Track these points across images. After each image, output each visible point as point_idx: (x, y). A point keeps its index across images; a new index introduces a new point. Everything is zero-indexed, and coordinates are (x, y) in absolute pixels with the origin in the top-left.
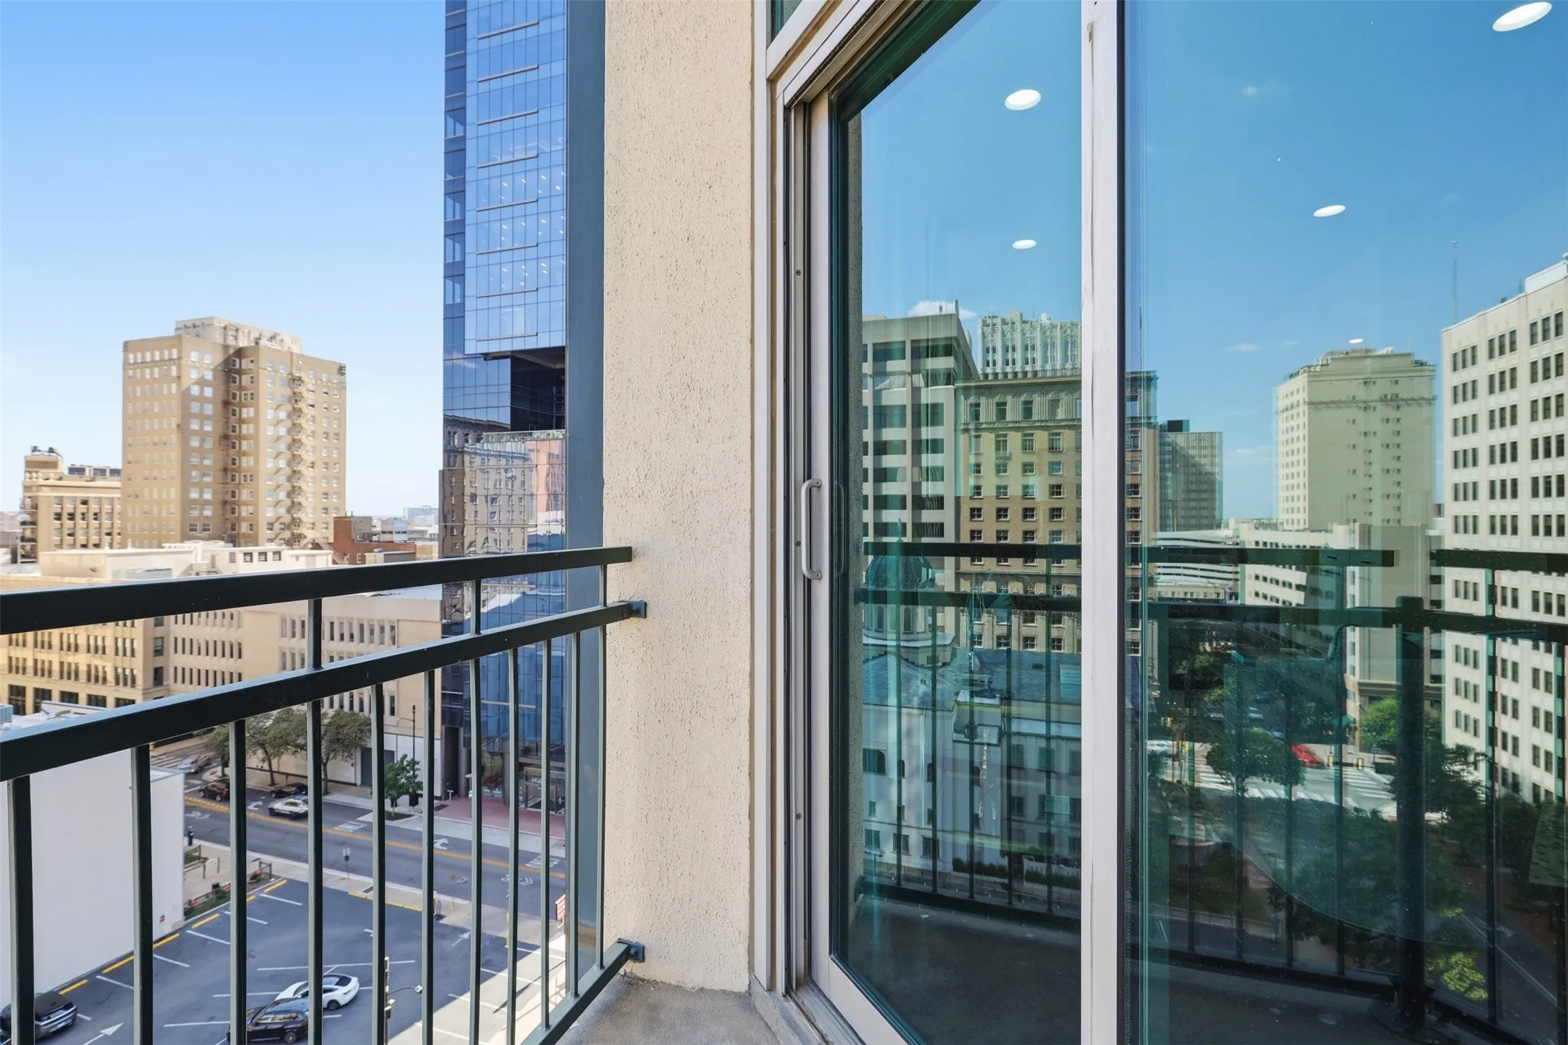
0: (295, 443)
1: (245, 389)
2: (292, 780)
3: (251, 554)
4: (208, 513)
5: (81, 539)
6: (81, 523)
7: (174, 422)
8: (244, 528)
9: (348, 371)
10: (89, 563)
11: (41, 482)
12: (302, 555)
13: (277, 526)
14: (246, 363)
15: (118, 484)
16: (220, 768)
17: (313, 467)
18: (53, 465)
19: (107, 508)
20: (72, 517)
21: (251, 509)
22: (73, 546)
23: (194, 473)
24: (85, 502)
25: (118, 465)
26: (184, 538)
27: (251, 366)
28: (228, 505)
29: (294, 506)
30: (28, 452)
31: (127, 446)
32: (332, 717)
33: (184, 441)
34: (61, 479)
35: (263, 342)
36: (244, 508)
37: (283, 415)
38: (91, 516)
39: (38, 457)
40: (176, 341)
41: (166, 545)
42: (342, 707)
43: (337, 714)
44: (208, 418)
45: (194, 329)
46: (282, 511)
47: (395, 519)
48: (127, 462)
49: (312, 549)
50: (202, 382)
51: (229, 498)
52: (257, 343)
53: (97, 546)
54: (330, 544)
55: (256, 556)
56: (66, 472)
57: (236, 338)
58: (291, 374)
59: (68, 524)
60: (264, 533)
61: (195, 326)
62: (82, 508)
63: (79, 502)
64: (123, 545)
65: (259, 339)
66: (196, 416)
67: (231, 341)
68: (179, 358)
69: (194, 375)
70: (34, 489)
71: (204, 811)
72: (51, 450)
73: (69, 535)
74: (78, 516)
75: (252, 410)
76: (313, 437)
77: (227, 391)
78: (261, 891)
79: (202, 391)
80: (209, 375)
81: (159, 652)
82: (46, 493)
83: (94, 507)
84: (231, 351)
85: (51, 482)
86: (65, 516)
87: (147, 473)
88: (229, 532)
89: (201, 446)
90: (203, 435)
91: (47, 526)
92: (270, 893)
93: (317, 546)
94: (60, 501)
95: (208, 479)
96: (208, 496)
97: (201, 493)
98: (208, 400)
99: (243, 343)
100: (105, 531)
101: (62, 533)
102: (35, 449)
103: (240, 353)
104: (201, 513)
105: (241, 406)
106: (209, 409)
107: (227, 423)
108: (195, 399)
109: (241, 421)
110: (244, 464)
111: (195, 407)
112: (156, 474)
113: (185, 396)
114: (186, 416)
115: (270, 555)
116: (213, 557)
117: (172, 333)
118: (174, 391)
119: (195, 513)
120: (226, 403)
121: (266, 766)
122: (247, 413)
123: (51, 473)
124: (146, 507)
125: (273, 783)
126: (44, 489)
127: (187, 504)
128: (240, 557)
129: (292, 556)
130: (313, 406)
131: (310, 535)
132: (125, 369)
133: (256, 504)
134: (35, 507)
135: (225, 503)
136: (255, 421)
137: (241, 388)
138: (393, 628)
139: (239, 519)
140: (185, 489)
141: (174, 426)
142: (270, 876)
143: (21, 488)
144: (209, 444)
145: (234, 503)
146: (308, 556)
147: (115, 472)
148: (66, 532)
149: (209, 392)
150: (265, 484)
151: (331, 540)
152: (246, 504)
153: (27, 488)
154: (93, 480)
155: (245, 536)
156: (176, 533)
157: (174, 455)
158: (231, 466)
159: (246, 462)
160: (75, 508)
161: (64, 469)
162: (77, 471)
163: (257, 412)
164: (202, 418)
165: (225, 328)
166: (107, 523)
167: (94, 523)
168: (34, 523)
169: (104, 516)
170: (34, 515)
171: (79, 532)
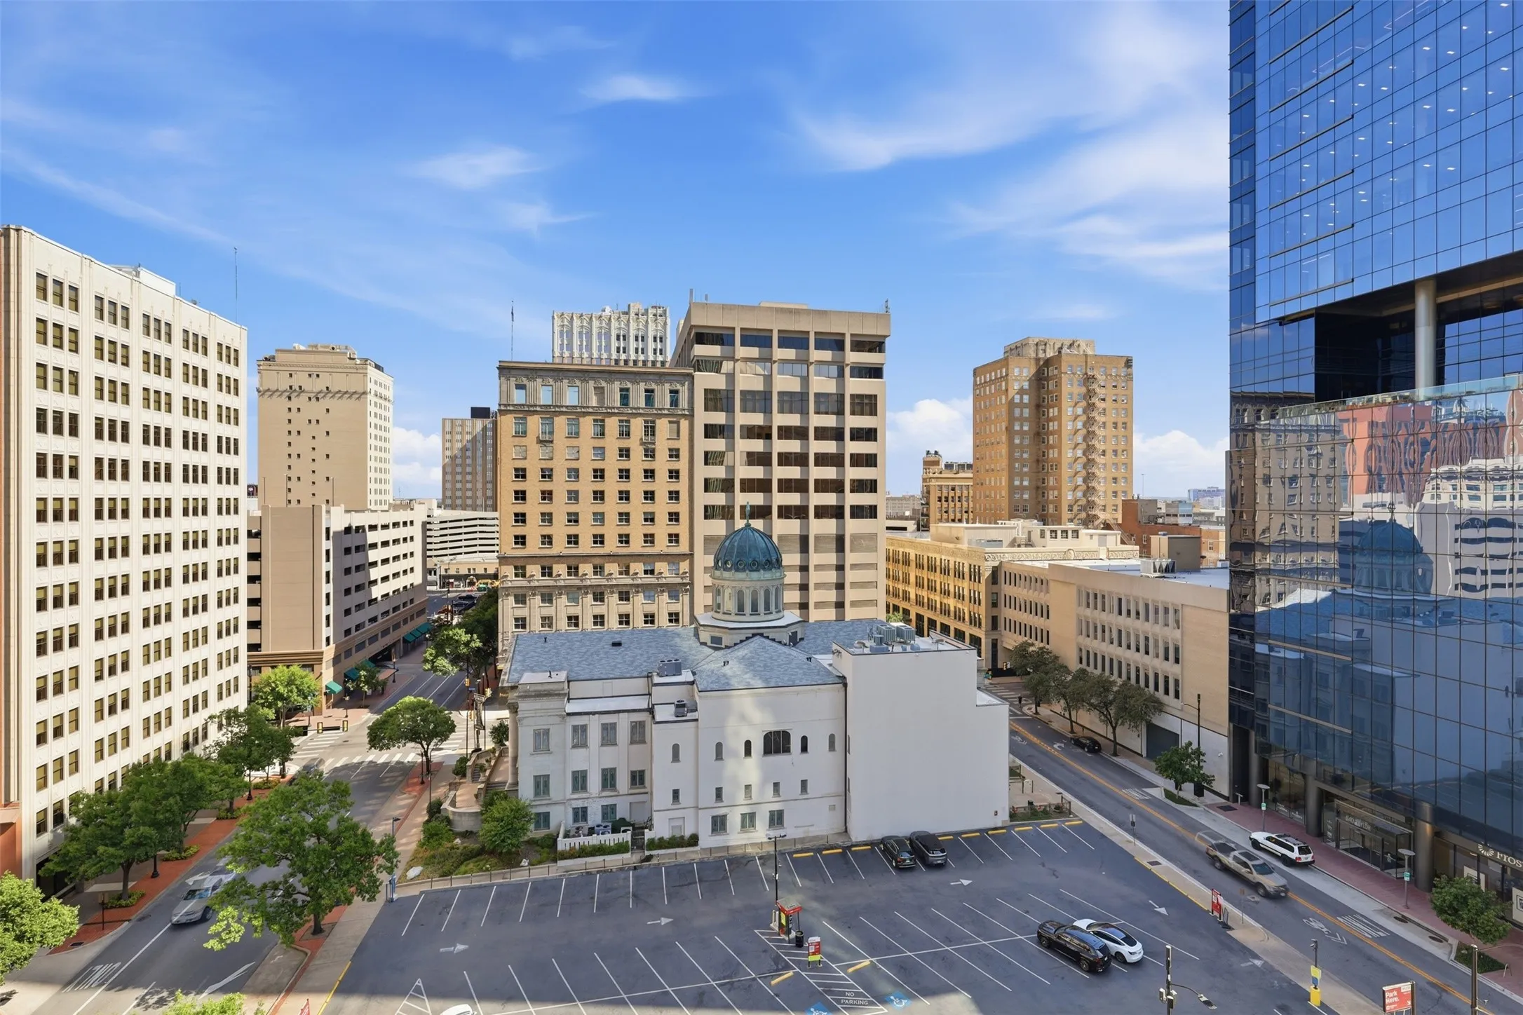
0: (1090, 435)
1: (1052, 392)
2: (1087, 733)
3: (1055, 532)
4: (1026, 496)
5: (952, 515)
6: (952, 504)
7: (1004, 425)
8: (1051, 509)
9: (1134, 363)
10: (955, 534)
11: (931, 475)
12: (1095, 534)
13: (1075, 508)
14: (1052, 371)
15: (971, 475)
16: (1034, 706)
17: (1104, 455)
18: (937, 463)
19: (965, 493)
20: (947, 499)
21: (1056, 493)
22: (947, 521)
23: (1017, 465)
24: (954, 489)
25: (970, 461)
26: (1011, 517)
27: (1056, 372)
28: (1040, 489)
29: (1089, 490)
30: (925, 455)
31: (976, 446)
32: (1121, 686)
33: (1011, 440)
34: (941, 473)
35: (1065, 350)
36: (1051, 492)
37: (1079, 411)
38: (957, 499)
39: (932, 458)
40: (1004, 362)
41: (1000, 522)
42: (1129, 678)
43: (1124, 684)
44: (1026, 420)
45: (1016, 350)
46: (1079, 494)
47: (1180, 502)
48: (976, 459)
49: (1103, 529)
50: (1021, 392)
51: (1040, 484)
52: (1060, 352)
53: (960, 521)
54: (1119, 525)
55: (1059, 533)
56: (943, 467)
57: (1045, 351)
58: (1086, 374)
59: (945, 504)
60: (1066, 514)
61: (1017, 347)
62: (952, 494)
63: (951, 489)
64: (974, 522)
65: (1061, 348)
66: (1017, 419)
67: (1041, 355)
68: (1007, 375)
69: (1016, 387)
70: (928, 480)
71: (1024, 738)
72: (936, 453)
73: (945, 513)
74: (950, 499)
75: (1056, 409)
76: (1104, 428)
77: (1039, 396)
78: (1063, 822)
79: (1021, 399)
80: (1026, 385)
81: (995, 605)
82: (933, 483)
83: (958, 493)
84: (1041, 363)
85: (936, 475)
86: (943, 499)
87: (987, 467)
88: (1041, 512)
89: (1021, 442)
90: (1021, 433)
91: (934, 506)
92: (1069, 826)
93: (1107, 526)
94: (941, 487)
95: (1026, 469)
96: (1026, 483)
97: (1022, 481)
98: (1026, 406)
99: (1050, 353)
100: (964, 510)
101: (942, 511)
102: (928, 453)
103: (1048, 362)
104: (1022, 497)
105: (1049, 407)
106: (1026, 412)
107: (1038, 423)
108: (1017, 405)
109: (1049, 420)
110: (1051, 456)
111: (1017, 412)
112: (993, 466)
113: (1011, 404)
114: (1012, 419)
115: (1070, 533)
116: (1029, 532)
117: (1001, 356)
118: (1004, 401)
119: (1017, 496)
120: (1038, 406)
121: (1067, 715)
122: (1053, 412)
123: (936, 468)
124: (988, 493)
125: (1072, 731)
126: (933, 480)
127: (1012, 489)
128: (1048, 534)
129: (1087, 534)
130: (1104, 400)
131: (1103, 516)
132: (974, 390)
133: (1060, 489)
134: (928, 492)
135: (1038, 488)
136: (1059, 418)
137: (1048, 392)
138: (1176, 611)
139: (1047, 501)
140: (1011, 480)
141: (1004, 429)
142: (1070, 813)
143: (921, 480)
144: (1026, 442)
145: (1044, 488)
146: (1100, 535)
147: (970, 466)
148: (944, 510)
149: (1026, 399)
150: (1066, 472)
151: (1120, 521)
152: (1053, 488)
153: (924, 480)
154: (957, 473)
155: (1052, 516)
156: (1005, 512)
157: (1004, 450)
158: (1041, 458)
159: (1053, 454)
160: (949, 493)
161: (942, 465)
162: (949, 466)
163: (1060, 411)
164: (1022, 420)
165: (1037, 345)
166: (965, 504)
167: (958, 504)
168: (928, 504)
169: (964, 499)
170: (928, 498)
171: (951, 510)
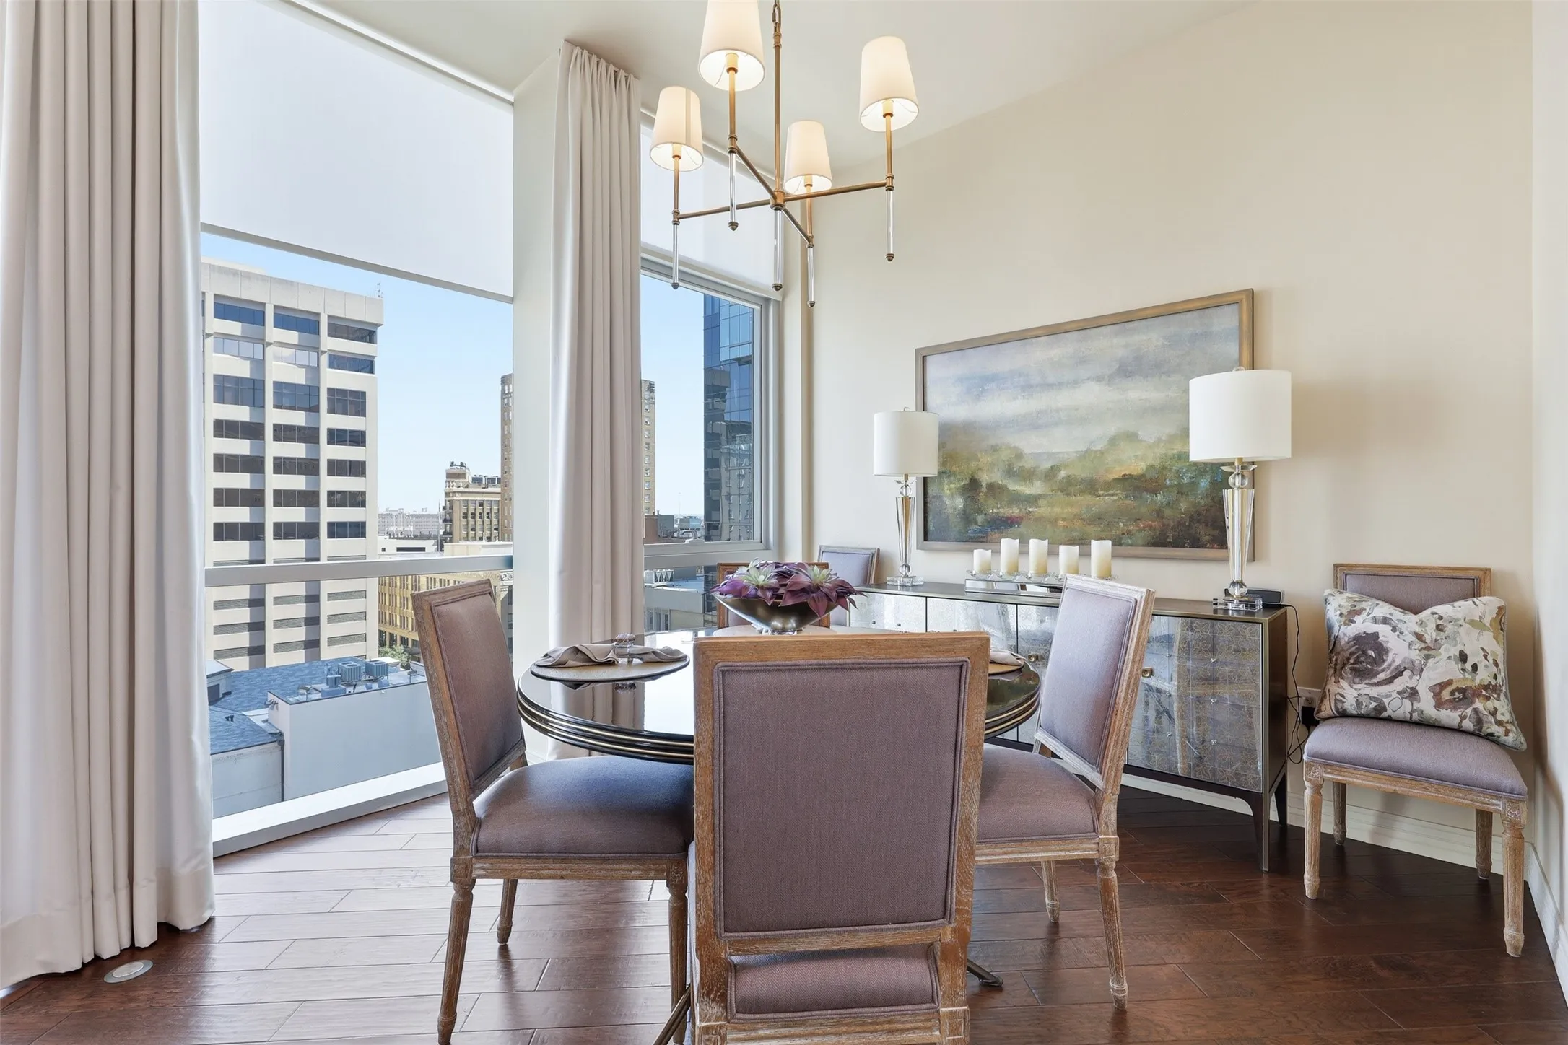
5: (479, 532)
6: (479, 521)
11: (455, 489)
15: (499, 490)
18: (462, 476)
19: (495, 509)
20: (474, 515)
22: (474, 539)
24: (481, 505)
30: (449, 467)
34: (467, 487)
38: (486, 515)
39: (455, 470)
48: (504, 472)
53: (481, 539)
56: (471, 479)
59: (471, 521)
62: (479, 509)
63: (478, 504)
70: (451, 495)
72: (462, 465)
73: (472, 530)
74: (478, 515)
82: (458, 497)
83: (487, 509)
85: (462, 489)
86: (470, 515)
91: (459, 521)
94: (466, 502)
101: (467, 528)
102: (452, 464)
123: (461, 481)
126: (457, 495)
132: (502, 400)
134: (452, 508)
143: (444, 495)
147: (499, 480)
148: (470, 528)
153: (447, 494)
154: (486, 487)
160: (475, 509)
161: (469, 478)
162: (477, 480)
166: (495, 521)
167: (487, 521)
168: (451, 521)
169: (493, 515)
170: (451, 514)
171: (478, 528)
